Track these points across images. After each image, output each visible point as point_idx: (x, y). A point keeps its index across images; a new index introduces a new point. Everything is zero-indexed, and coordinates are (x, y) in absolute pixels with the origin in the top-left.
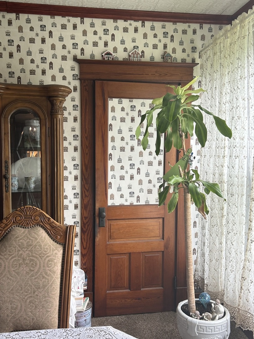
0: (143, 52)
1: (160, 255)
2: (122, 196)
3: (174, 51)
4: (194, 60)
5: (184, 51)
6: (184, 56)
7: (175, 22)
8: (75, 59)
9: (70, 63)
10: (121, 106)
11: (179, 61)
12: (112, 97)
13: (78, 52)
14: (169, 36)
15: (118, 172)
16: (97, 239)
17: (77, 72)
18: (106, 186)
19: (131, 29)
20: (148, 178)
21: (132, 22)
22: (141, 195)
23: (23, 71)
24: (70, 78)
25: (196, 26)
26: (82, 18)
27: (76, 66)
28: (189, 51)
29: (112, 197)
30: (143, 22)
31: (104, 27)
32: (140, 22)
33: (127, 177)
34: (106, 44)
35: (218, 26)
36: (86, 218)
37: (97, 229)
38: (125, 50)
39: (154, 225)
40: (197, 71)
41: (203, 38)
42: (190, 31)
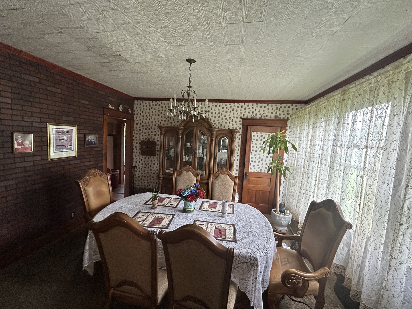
0: (267, 115)
1: (268, 192)
2: (255, 169)
3: (280, 114)
4: (288, 118)
5: (284, 114)
6: (284, 116)
7: (281, 104)
8: (241, 118)
9: (239, 119)
10: (257, 135)
11: (282, 118)
12: (254, 132)
13: (242, 115)
14: (278, 109)
15: (254, 160)
16: (244, 184)
17: (241, 122)
18: (249, 164)
19: (263, 107)
20: (266, 163)
21: (264, 104)
22: (262, 169)
23: (223, 122)
24: (238, 124)
25: (290, 105)
26: (245, 103)
27: (241, 120)
28: (286, 114)
29: (251, 169)
30: (268, 104)
31: (253, 106)
32: (267, 104)
33: (257, 162)
34: (253, 112)
35: (299, 105)
36: (240, 175)
37: (244, 179)
38: (260, 114)
39: (267, 181)
40: (289, 123)
41: (293, 109)
42: (287, 107)
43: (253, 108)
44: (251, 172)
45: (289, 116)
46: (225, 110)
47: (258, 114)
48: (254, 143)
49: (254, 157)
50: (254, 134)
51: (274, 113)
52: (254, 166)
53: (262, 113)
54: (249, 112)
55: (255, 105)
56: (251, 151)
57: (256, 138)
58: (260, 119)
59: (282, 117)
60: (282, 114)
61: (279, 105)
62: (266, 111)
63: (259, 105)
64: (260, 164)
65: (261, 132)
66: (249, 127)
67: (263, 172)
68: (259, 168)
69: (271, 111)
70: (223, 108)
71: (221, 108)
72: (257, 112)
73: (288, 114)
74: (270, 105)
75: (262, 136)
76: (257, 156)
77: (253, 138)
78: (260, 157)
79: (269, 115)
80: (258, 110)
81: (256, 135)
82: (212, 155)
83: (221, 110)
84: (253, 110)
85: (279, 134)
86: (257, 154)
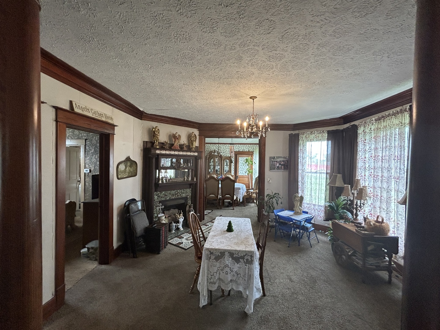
13: (234, 150)
27: (234, 152)
34: (239, 149)
39: (247, 179)
42: (253, 146)
43: (239, 147)
44: (239, 175)
45: (254, 150)
46: (226, 147)
47: (241, 149)
48: (240, 162)
49: (240, 169)
50: (240, 158)
51: (248, 149)
52: (241, 172)
53: (243, 149)
54: (237, 149)
55: (239, 145)
56: (239, 166)
57: (241, 160)
58: (242, 151)
59: (251, 150)
60: (251, 149)
61: (249, 145)
62: (244, 148)
63: (241, 145)
64: (243, 171)
65: (243, 157)
66: (237, 155)
67: (245, 175)
68: (243, 173)
69: (246, 148)
70: (225, 147)
71: (224, 147)
72: (241, 148)
73: (254, 149)
74: (246, 145)
75: (243, 159)
76: (242, 168)
77: (239, 160)
78: (243, 168)
79: (246, 150)
81: (241, 159)
82: (222, 168)
83: (225, 148)
85: (249, 158)
86: (242, 167)
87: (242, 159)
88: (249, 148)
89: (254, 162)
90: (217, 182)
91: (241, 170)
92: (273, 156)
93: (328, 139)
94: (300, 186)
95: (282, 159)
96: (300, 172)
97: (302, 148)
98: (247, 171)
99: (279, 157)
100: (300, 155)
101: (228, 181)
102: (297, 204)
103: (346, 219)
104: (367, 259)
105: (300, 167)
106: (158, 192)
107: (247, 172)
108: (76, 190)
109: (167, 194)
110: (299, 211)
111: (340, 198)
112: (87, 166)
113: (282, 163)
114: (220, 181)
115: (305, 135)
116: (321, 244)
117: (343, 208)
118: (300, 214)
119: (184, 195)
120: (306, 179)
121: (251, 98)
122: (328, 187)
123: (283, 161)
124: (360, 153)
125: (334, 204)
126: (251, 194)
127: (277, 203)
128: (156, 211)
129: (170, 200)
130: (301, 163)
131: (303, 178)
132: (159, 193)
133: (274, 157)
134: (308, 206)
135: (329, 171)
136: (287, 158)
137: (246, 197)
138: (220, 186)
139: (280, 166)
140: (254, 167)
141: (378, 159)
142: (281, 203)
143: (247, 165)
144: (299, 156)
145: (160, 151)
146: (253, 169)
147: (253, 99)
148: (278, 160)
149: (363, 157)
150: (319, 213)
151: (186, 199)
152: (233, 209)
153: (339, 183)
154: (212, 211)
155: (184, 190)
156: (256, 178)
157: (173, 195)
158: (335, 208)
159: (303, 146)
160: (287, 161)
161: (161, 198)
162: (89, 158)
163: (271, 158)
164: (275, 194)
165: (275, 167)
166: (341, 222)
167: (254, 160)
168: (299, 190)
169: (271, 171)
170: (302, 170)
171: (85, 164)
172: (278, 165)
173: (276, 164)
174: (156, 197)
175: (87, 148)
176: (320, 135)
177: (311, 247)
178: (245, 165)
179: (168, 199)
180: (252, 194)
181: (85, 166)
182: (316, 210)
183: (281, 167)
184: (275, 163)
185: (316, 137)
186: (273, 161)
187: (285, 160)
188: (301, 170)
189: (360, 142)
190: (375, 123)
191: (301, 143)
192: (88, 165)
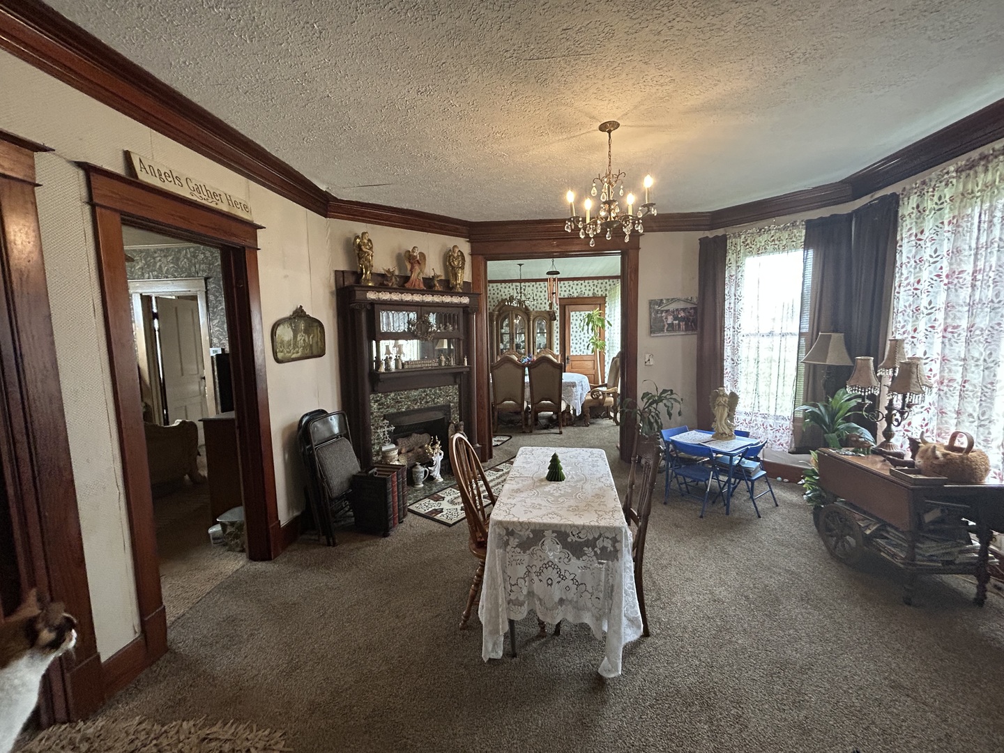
0: (584, 293)
1: (593, 375)
2: (576, 351)
3: (598, 291)
5: (602, 291)
7: (598, 280)
8: (557, 297)
11: (600, 295)
13: (558, 295)
17: (558, 302)
18: (570, 347)
19: (580, 284)
21: (580, 281)
22: (585, 351)
23: (537, 303)
27: (558, 300)
29: (572, 352)
32: (583, 281)
33: (579, 343)
37: (566, 364)
38: (577, 292)
39: (591, 363)
41: (610, 285)
42: (604, 283)
43: (569, 286)
44: (573, 356)
45: (607, 292)
46: (539, 290)
47: (575, 292)
48: (574, 324)
49: (575, 339)
50: (572, 313)
51: (592, 290)
52: (575, 348)
53: (579, 290)
54: (565, 291)
55: (571, 282)
56: (571, 333)
57: (575, 318)
58: (577, 298)
59: (600, 293)
60: (600, 290)
61: (596, 282)
62: (583, 289)
63: (575, 282)
64: (582, 346)
65: (580, 311)
66: (567, 306)
67: (585, 354)
68: (580, 350)
69: (588, 288)
70: (537, 288)
71: (534, 288)
73: (607, 290)
74: (586, 282)
75: (581, 315)
76: (578, 338)
77: (571, 318)
78: (581, 339)
79: (587, 292)
80: (574, 289)
81: (575, 315)
82: (530, 341)
83: (535, 291)
84: (569, 288)
85: (596, 312)
86: (577, 335)
87: (578, 316)
88: (595, 287)
89: (608, 322)
90: (520, 371)
91: (575, 341)
92: (657, 298)
93: (807, 246)
94: (728, 370)
95: (681, 305)
96: (728, 333)
97: (733, 273)
98: (591, 344)
99: (672, 299)
100: (729, 290)
101: (545, 366)
102: (721, 413)
103: (860, 446)
104: (919, 545)
105: (728, 322)
106: (380, 394)
107: (591, 346)
108: (198, 399)
109: (401, 398)
110: (727, 431)
111: (841, 392)
112: (215, 340)
113: (682, 314)
114: (527, 369)
115: (743, 237)
116: (782, 510)
117: (847, 420)
118: (730, 437)
119: (441, 401)
120: (743, 352)
121: (603, 128)
122: (802, 369)
123: (684, 310)
124: (905, 271)
125: (822, 409)
126: (601, 397)
127: (670, 415)
128: (377, 439)
129: (409, 413)
130: (732, 311)
131: (735, 350)
132: (382, 397)
133: (662, 300)
134: (748, 419)
135: (806, 328)
136: (695, 300)
137: (591, 404)
138: (527, 379)
139: (677, 322)
140: (607, 335)
141: (961, 280)
142: (680, 414)
143: (590, 331)
144: (726, 292)
145: (377, 293)
146: (606, 340)
147: (609, 132)
148: (672, 307)
149: (912, 280)
150: (778, 435)
151: (446, 409)
152: (561, 433)
153: (836, 356)
154: (511, 437)
155: (440, 390)
156: (613, 359)
157: (415, 401)
158: (827, 420)
159: (738, 267)
160: (694, 308)
161: (388, 407)
162: (217, 321)
163: (652, 303)
164: (665, 391)
165: (664, 326)
166: (847, 454)
167: (606, 316)
168: (725, 380)
169: (652, 335)
170: (734, 328)
171: (210, 335)
172: (670, 321)
173: (666, 318)
174: (375, 406)
175: (211, 297)
176: (785, 235)
177: (760, 517)
178: (585, 331)
179: (404, 410)
180: (604, 398)
181: (211, 340)
182: (769, 428)
183: (679, 325)
184: (664, 314)
185: (774, 240)
186: (657, 312)
187: (689, 306)
188: (732, 329)
189: (905, 241)
190: (954, 181)
191: (732, 260)
192: (218, 338)
